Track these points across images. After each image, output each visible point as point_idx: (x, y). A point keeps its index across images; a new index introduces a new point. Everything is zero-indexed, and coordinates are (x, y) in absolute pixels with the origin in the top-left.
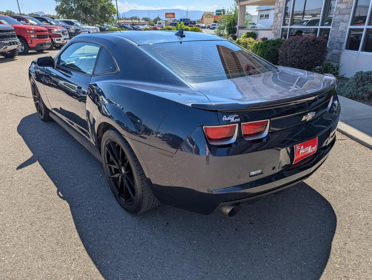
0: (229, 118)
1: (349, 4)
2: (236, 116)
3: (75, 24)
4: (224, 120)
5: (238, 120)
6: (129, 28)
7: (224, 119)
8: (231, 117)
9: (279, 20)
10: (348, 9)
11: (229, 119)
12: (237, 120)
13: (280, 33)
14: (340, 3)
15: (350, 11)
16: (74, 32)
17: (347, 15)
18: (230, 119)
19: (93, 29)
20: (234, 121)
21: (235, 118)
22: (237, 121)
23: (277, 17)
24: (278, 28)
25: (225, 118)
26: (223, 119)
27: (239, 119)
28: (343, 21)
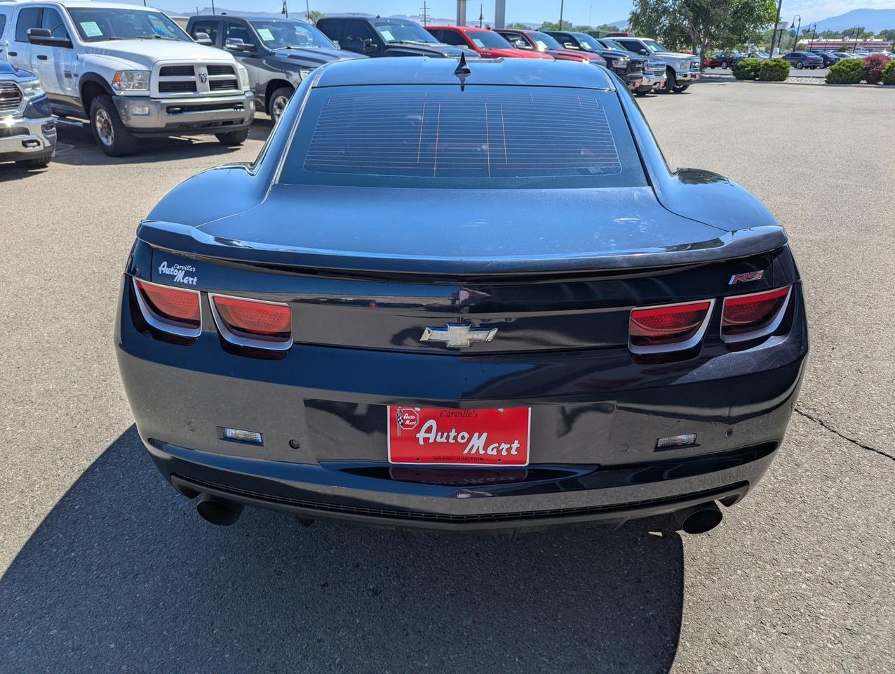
0: (172, 269)
2: (189, 268)
3: (644, 48)
4: (162, 271)
5: (192, 281)
6: (811, 59)
7: (163, 269)
8: (178, 270)
11: (171, 273)
12: (191, 279)
16: (625, 66)
18: (175, 274)
19: (683, 59)
20: (182, 281)
21: (187, 274)
22: (190, 283)
25: (163, 267)
26: (161, 268)
27: (195, 279)
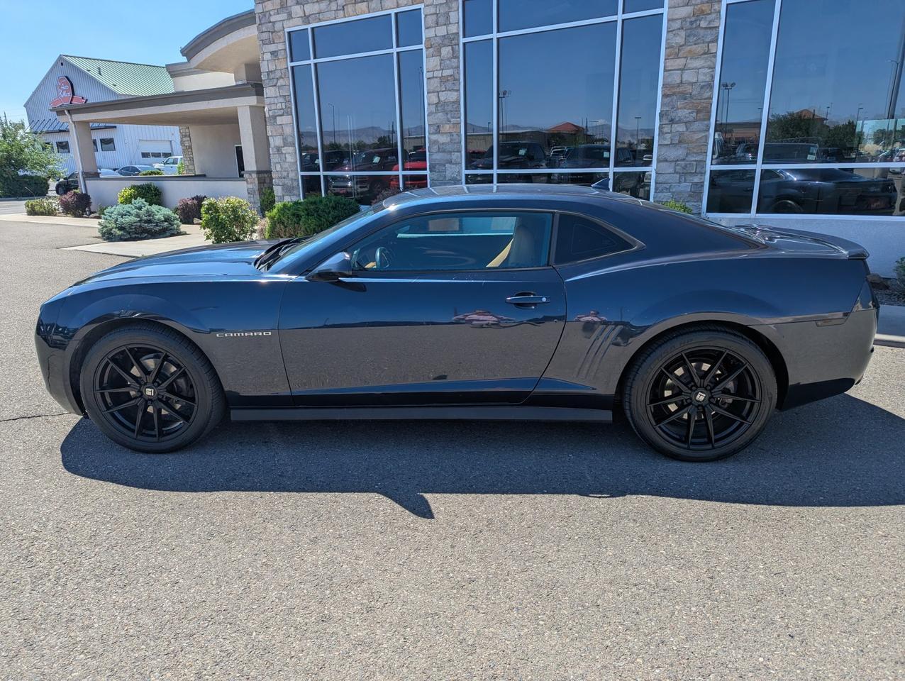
1: (455, 137)
9: (289, 159)
10: (455, 143)
13: (298, 185)
14: (436, 133)
15: (460, 147)
17: (456, 153)
23: (282, 153)
24: (292, 175)
28: (451, 162)
